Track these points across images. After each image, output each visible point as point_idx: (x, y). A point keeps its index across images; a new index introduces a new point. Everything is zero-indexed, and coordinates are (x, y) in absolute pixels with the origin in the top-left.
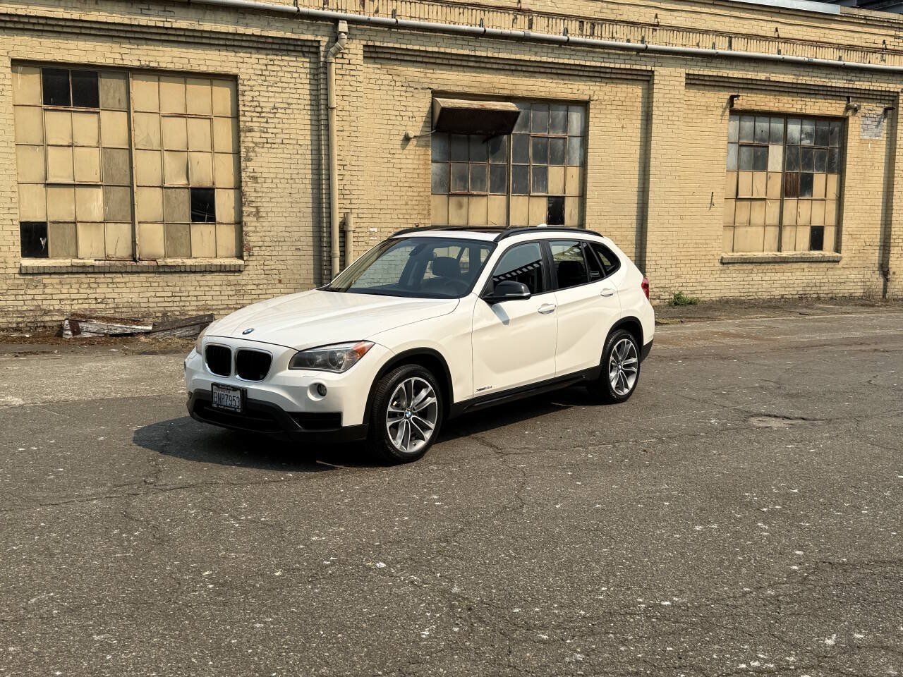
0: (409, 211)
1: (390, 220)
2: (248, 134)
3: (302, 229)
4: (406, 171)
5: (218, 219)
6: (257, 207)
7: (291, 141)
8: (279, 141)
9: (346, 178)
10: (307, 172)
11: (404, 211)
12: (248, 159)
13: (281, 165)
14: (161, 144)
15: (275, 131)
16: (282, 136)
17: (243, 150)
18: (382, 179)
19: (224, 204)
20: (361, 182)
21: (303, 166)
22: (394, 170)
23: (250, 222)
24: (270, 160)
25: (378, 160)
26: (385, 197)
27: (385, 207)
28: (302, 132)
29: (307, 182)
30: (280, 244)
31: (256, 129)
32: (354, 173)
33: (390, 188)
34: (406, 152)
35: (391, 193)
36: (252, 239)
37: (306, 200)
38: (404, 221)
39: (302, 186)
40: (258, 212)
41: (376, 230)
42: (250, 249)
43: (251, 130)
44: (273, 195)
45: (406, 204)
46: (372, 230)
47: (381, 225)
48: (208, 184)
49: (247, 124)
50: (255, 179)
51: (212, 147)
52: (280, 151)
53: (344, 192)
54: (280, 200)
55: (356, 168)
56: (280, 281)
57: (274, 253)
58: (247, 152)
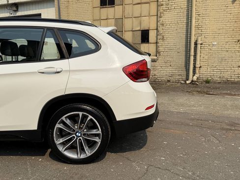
0: (234, 34)
1: (224, 39)
2: (161, 7)
3: (181, 44)
4: (233, 14)
5: (150, 42)
6: (163, 36)
7: (179, 7)
8: (173, 8)
9: (200, 20)
10: (184, 19)
11: (232, 34)
12: (161, 17)
13: (174, 18)
14: (132, 15)
15: (171, 4)
16: (174, 5)
17: (159, 13)
18: (220, 19)
19: (152, 36)
20: (207, 22)
21: (182, 17)
22: (227, 14)
23: (160, 42)
24: (169, 16)
25: (219, 11)
26: (222, 28)
27: (221, 32)
28: (183, 3)
29: (184, 24)
30: (171, 50)
31: (164, 4)
32: (203, 18)
33: (225, 23)
34: (234, 5)
35: (224, 26)
36: (161, 49)
37: (183, 32)
38: (232, 38)
39: (182, 26)
40: (163, 38)
41: (216, 43)
42: (159, 53)
43: (162, 5)
44: (170, 30)
45: (233, 30)
46: (214, 43)
47: (219, 41)
48: (147, 28)
49: (161, 3)
50: (163, 24)
51: (149, 14)
52: (173, 12)
53: (198, 26)
54: (173, 32)
55: (205, 15)
56: (170, 66)
57: (169, 54)
58: (160, 14)
